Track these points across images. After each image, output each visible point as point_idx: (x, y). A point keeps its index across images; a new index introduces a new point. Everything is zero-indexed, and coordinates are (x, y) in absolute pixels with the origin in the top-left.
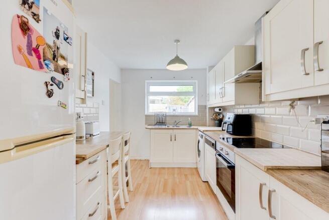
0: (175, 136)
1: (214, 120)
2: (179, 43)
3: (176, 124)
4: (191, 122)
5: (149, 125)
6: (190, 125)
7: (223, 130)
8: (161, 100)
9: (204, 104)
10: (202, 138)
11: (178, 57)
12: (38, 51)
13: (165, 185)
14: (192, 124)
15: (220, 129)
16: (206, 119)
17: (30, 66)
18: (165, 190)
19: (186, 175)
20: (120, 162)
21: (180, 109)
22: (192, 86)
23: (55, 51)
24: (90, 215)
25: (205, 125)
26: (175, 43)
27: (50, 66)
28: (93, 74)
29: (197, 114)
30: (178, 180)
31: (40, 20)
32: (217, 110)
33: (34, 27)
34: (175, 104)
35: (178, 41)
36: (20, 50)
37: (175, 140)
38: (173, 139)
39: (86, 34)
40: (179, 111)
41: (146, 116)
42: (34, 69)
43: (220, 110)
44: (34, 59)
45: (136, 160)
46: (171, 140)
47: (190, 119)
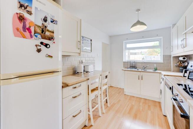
0: (142, 76)
1: (179, 66)
2: (139, 12)
3: (145, 68)
4: (156, 68)
5: (126, 68)
6: (156, 69)
7: (184, 76)
8: (141, 53)
9: (169, 54)
10: (163, 81)
11: (139, 21)
12: (30, 29)
13: (131, 109)
14: (158, 69)
15: (182, 74)
16: (171, 65)
17: (24, 37)
18: (129, 113)
19: (149, 106)
20: (99, 89)
21: (153, 58)
22: (158, 42)
23: (43, 28)
24: (73, 116)
25: (169, 70)
26: (137, 12)
27: (38, 36)
28: (91, 41)
29: (162, 62)
30: (141, 108)
31: (32, 14)
32: (181, 59)
33: (27, 17)
34: (151, 55)
35: (138, 10)
36: (18, 30)
37: (142, 79)
38: (140, 78)
39: (81, 19)
40: (153, 60)
41: (124, 62)
42: (27, 39)
43: (184, 58)
44: (27, 34)
45: (118, 88)
46: (139, 79)
47: (155, 65)
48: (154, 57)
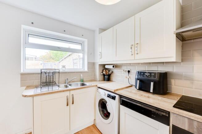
37: (73, 103)
38: (70, 102)
41: (22, 74)
46: (68, 105)
47: (82, 75)
48: (55, 64)
